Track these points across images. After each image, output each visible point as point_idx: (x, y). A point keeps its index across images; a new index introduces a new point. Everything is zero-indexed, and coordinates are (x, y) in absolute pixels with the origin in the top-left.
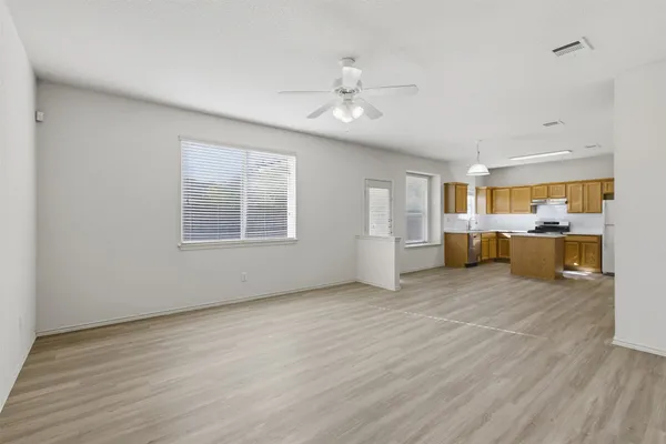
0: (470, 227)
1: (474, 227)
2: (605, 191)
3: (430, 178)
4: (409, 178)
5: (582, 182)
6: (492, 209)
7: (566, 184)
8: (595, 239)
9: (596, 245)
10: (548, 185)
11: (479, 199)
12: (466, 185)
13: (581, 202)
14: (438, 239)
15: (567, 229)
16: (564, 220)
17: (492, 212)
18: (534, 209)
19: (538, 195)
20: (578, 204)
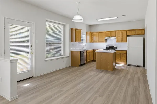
0: (83, 48)
1: (85, 48)
2: (128, 34)
3: (64, 25)
4: (47, 23)
5: (121, 31)
6: (92, 41)
7: (116, 31)
8: (125, 52)
9: (125, 54)
10: (110, 32)
11: (87, 36)
12: (81, 30)
13: (120, 38)
14: (68, 54)
15: (116, 48)
16: (115, 45)
17: (92, 42)
18: (106, 41)
19: (107, 35)
20: (119, 38)
